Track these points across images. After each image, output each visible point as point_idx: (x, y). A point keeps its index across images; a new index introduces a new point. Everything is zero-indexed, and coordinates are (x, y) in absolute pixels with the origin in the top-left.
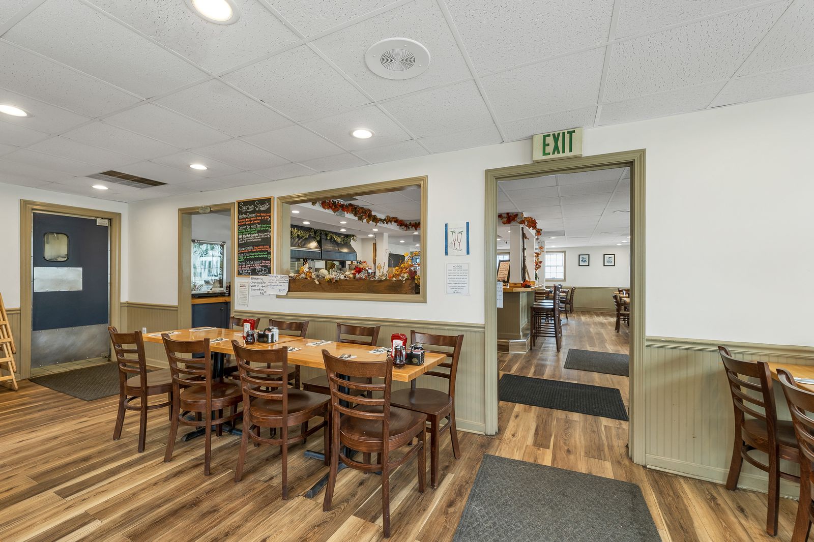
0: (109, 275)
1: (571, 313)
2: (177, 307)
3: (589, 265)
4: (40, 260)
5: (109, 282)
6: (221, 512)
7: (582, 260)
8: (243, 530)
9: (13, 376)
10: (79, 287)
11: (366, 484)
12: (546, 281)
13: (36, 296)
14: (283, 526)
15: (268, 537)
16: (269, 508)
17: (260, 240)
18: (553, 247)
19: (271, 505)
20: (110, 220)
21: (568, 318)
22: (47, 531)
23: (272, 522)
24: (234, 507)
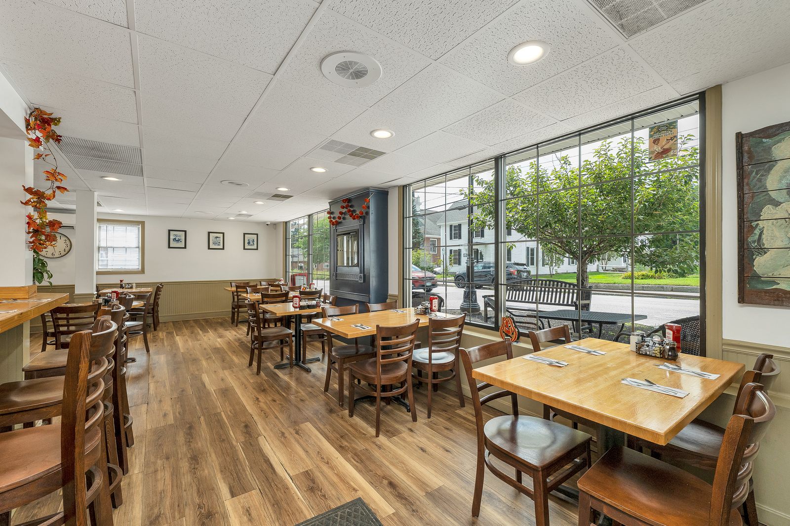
1: (155, 330)
3: (185, 247)
7: (174, 239)
12: (98, 273)
18: (119, 211)
21: (151, 345)
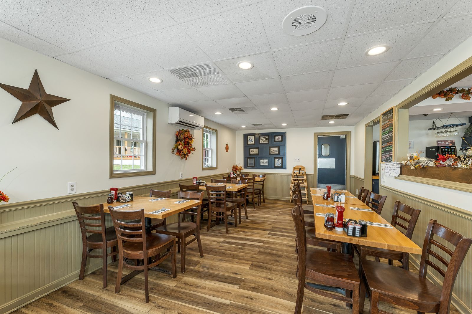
0: (346, 162)
2: (364, 180)
4: (320, 156)
5: (346, 165)
6: (280, 264)
8: (273, 272)
9: (306, 199)
10: (333, 167)
11: (336, 307)
13: (319, 170)
14: (280, 282)
15: (273, 280)
16: (289, 275)
17: (389, 138)
19: (291, 275)
20: (347, 136)
22: (255, 239)
23: (281, 278)
24: (283, 266)
